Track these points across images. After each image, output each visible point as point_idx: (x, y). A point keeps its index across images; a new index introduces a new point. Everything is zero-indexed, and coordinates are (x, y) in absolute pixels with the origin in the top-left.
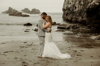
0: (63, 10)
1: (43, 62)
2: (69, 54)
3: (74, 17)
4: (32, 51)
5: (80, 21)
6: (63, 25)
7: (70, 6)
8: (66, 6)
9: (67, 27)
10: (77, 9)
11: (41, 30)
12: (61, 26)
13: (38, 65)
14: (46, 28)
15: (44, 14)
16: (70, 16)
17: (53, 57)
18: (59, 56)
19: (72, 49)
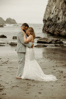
0: (43, 21)
1: (22, 85)
2: (54, 75)
3: (57, 29)
4: (9, 70)
5: (64, 34)
6: (44, 39)
7: (52, 16)
8: (47, 17)
9: (49, 41)
10: (61, 20)
11: (21, 45)
12: (42, 40)
13: (17, 88)
14: (27, 43)
15: (26, 25)
16: (52, 28)
17: (35, 79)
18: (42, 78)
19: (57, 69)
